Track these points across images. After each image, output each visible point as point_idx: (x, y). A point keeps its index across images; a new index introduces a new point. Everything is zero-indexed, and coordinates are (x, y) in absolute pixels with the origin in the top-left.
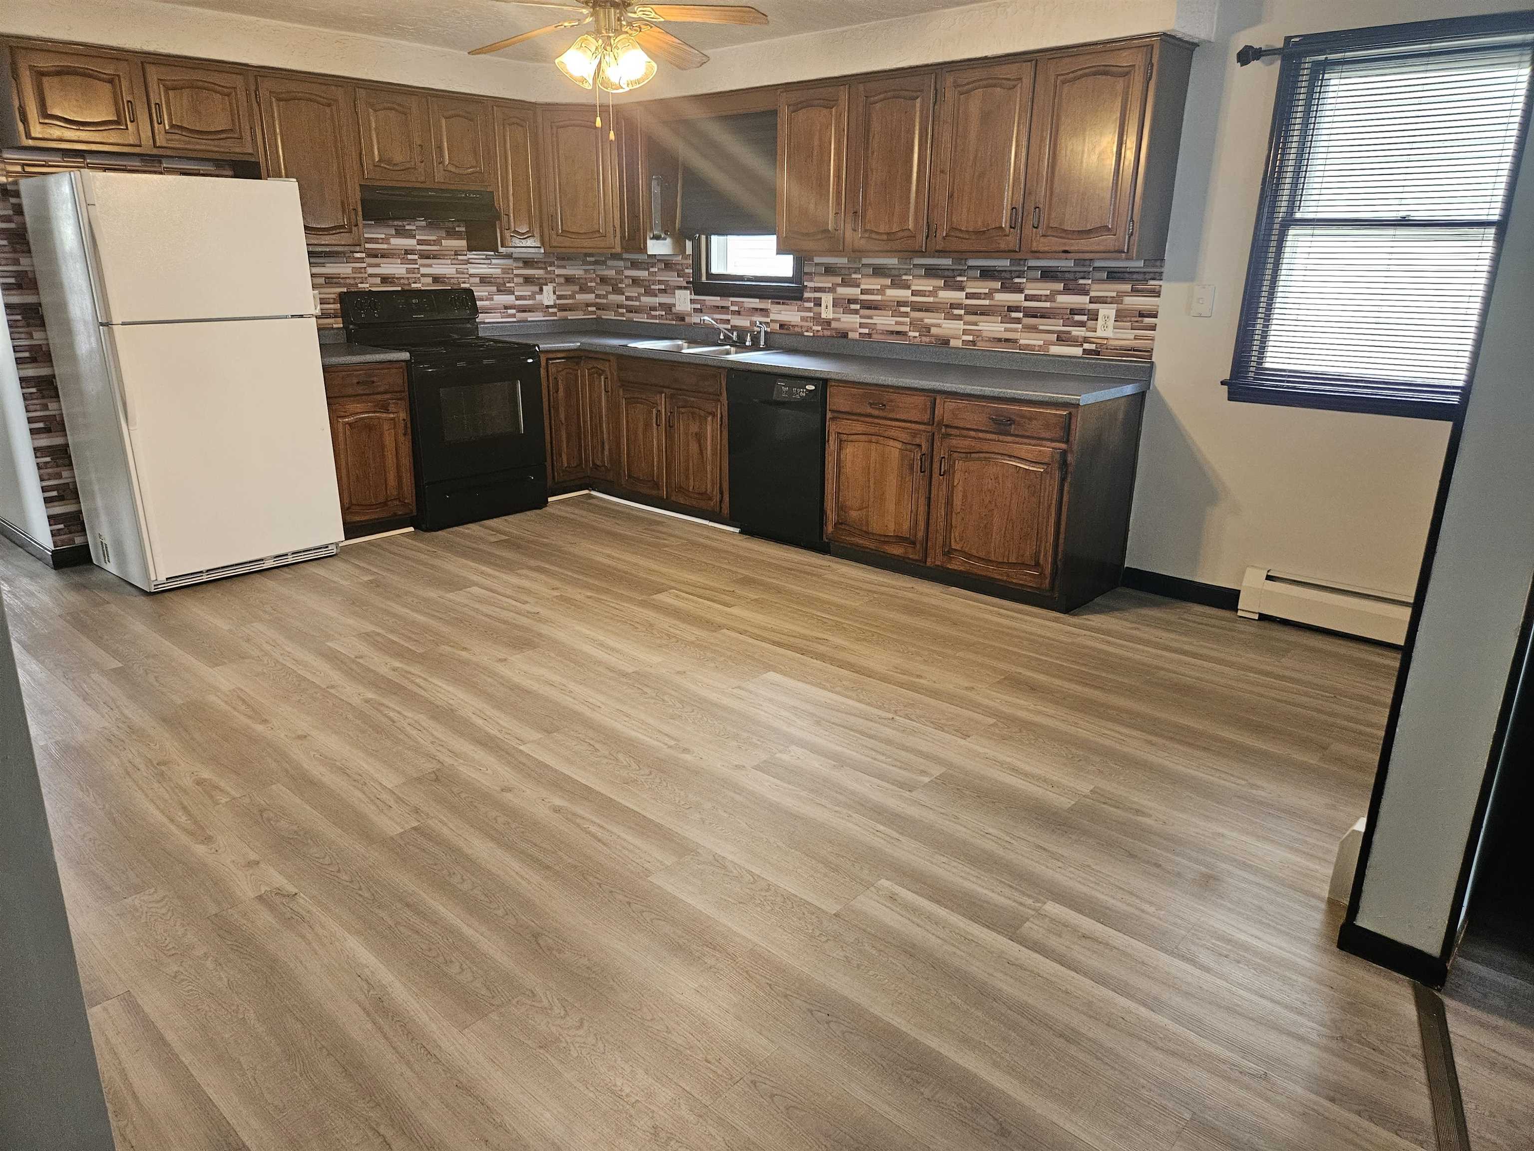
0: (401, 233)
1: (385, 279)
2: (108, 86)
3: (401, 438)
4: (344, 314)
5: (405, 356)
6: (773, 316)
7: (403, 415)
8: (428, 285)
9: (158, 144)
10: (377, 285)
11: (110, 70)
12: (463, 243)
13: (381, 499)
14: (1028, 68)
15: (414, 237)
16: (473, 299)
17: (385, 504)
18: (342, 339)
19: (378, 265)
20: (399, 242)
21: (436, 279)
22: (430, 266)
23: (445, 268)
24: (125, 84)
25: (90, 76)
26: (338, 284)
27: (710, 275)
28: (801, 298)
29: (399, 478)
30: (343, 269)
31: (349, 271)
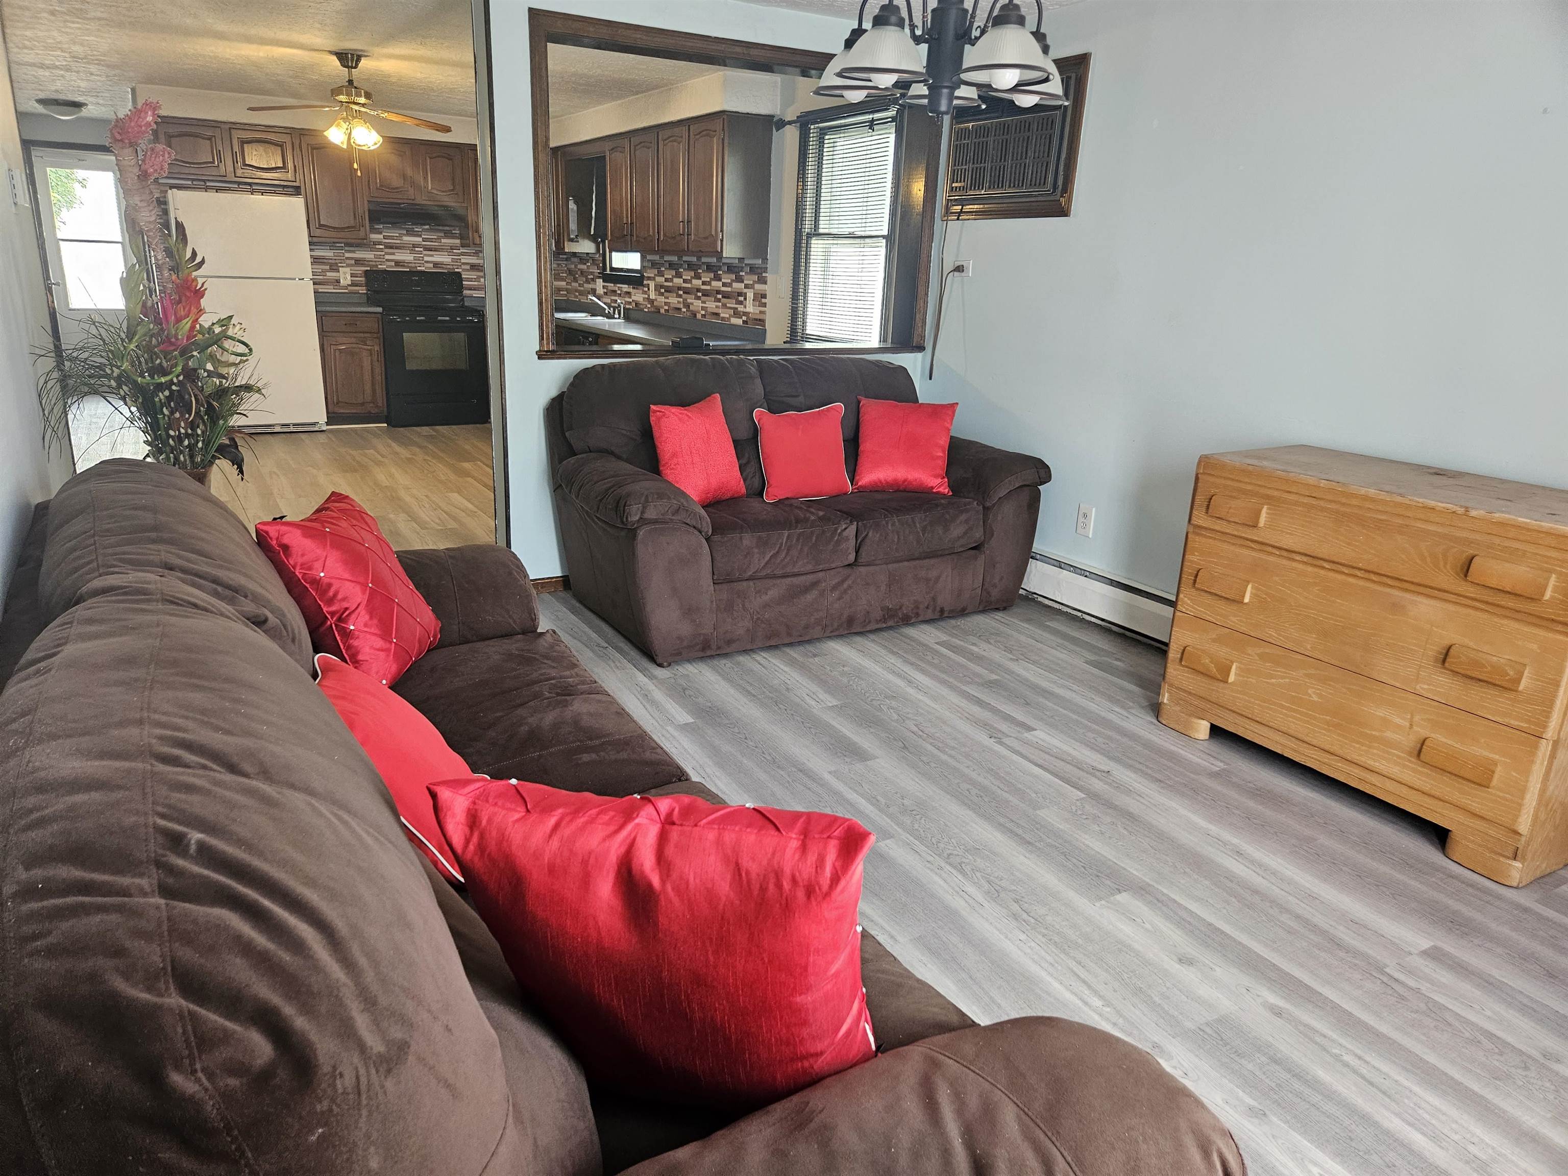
0: (410, 233)
1: (398, 263)
2: (208, 142)
3: (376, 364)
4: (367, 285)
5: (380, 310)
6: (634, 298)
7: (377, 348)
8: (430, 268)
9: (238, 175)
10: (392, 267)
11: (209, 133)
12: (458, 241)
13: (360, 400)
14: (684, 129)
15: (420, 236)
16: (461, 280)
17: (363, 404)
18: (364, 299)
19: (393, 254)
20: (407, 239)
21: (436, 265)
22: (432, 256)
23: (443, 258)
24: (219, 142)
25: (197, 137)
26: (363, 265)
27: (612, 269)
28: (642, 285)
29: (374, 391)
30: (368, 255)
31: (372, 256)
